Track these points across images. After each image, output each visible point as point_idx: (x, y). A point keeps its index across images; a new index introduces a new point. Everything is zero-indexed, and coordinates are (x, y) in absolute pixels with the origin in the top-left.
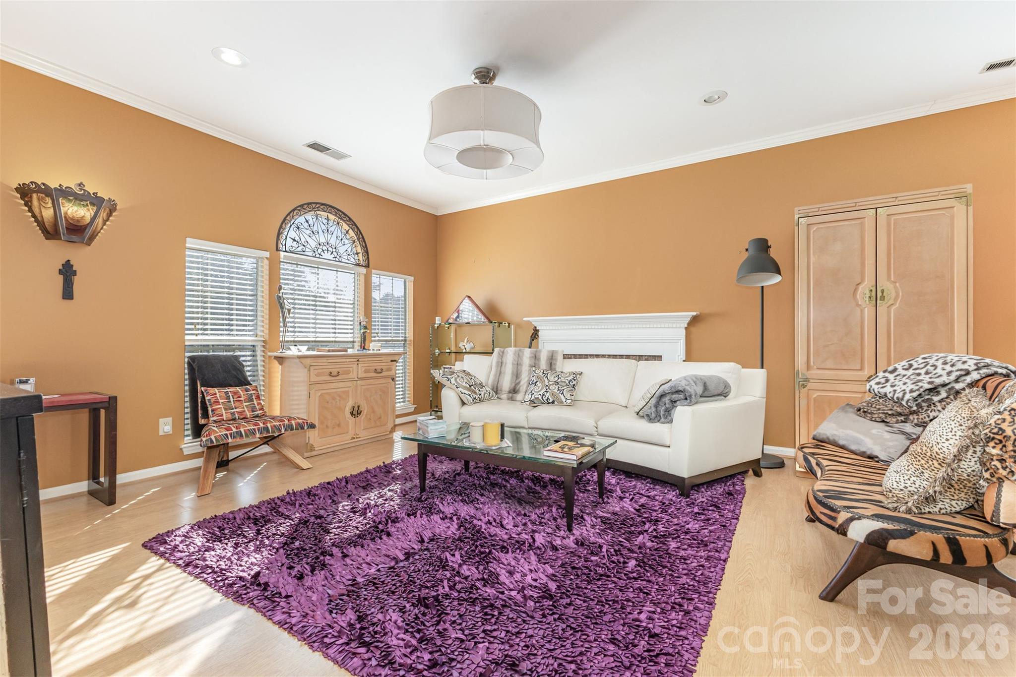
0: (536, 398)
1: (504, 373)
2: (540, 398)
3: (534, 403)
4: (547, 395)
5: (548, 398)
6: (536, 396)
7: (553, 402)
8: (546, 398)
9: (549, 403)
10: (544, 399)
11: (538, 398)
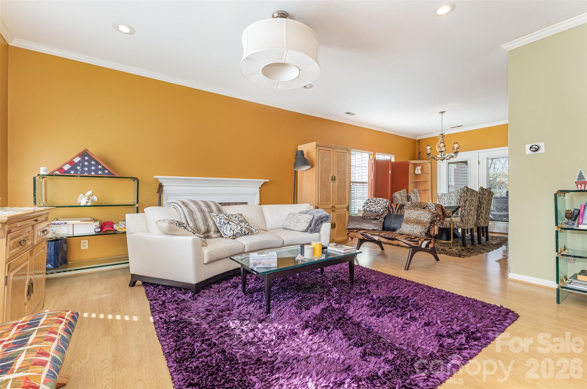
0: (237, 233)
1: (197, 219)
2: (240, 232)
3: (234, 237)
4: (244, 229)
5: (245, 232)
6: (237, 232)
7: (248, 233)
8: (244, 231)
9: (245, 234)
10: (243, 232)
11: (239, 233)
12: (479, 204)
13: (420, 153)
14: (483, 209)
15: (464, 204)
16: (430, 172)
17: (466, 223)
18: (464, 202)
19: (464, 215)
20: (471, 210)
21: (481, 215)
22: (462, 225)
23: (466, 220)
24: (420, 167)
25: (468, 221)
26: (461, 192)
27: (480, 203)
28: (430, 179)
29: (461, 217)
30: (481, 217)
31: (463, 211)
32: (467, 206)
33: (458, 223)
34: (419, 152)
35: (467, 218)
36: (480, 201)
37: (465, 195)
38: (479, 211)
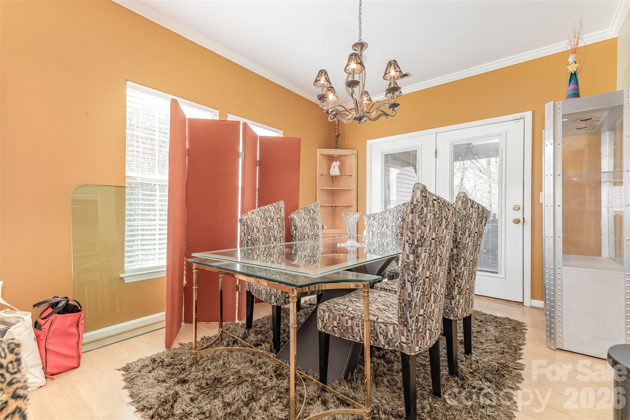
12: (455, 251)
13: (338, 136)
14: (464, 265)
15: (411, 257)
16: (354, 173)
17: (417, 330)
18: (414, 253)
19: (410, 302)
20: (434, 280)
21: (457, 283)
22: (403, 339)
23: (417, 321)
24: (338, 163)
25: (425, 324)
26: (405, 210)
27: (457, 247)
28: (353, 186)
29: (401, 308)
30: (456, 288)
31: (408, 285)
32: (421, 266)
33: (391, 328)
34: (337, 133)
35: (422, 312)
36: (456, 241)
37: (417, 222)
38: (453, 271)
